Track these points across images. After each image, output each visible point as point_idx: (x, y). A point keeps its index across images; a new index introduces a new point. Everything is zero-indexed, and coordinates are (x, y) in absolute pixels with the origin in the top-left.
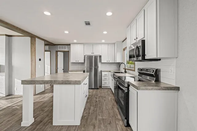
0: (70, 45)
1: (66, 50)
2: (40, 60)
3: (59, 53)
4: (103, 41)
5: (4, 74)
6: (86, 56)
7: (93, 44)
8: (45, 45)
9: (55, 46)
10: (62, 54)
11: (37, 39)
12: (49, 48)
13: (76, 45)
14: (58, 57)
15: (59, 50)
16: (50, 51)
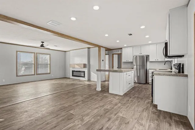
0: (122, 48)
1: (119, 52)
2: (103, 60)
3: (114, 55)
4: (150, 42)
5: (87, 69)
6: (135, 56)
7: (141, 46)
8: (106, 50)
9: (112, 51)
10: (117, 56)
11: (101, 48)
12: (108, 52)
13: (126, 48)
14: (114, 58)
15: (114, 53)
16: (109, 54)
